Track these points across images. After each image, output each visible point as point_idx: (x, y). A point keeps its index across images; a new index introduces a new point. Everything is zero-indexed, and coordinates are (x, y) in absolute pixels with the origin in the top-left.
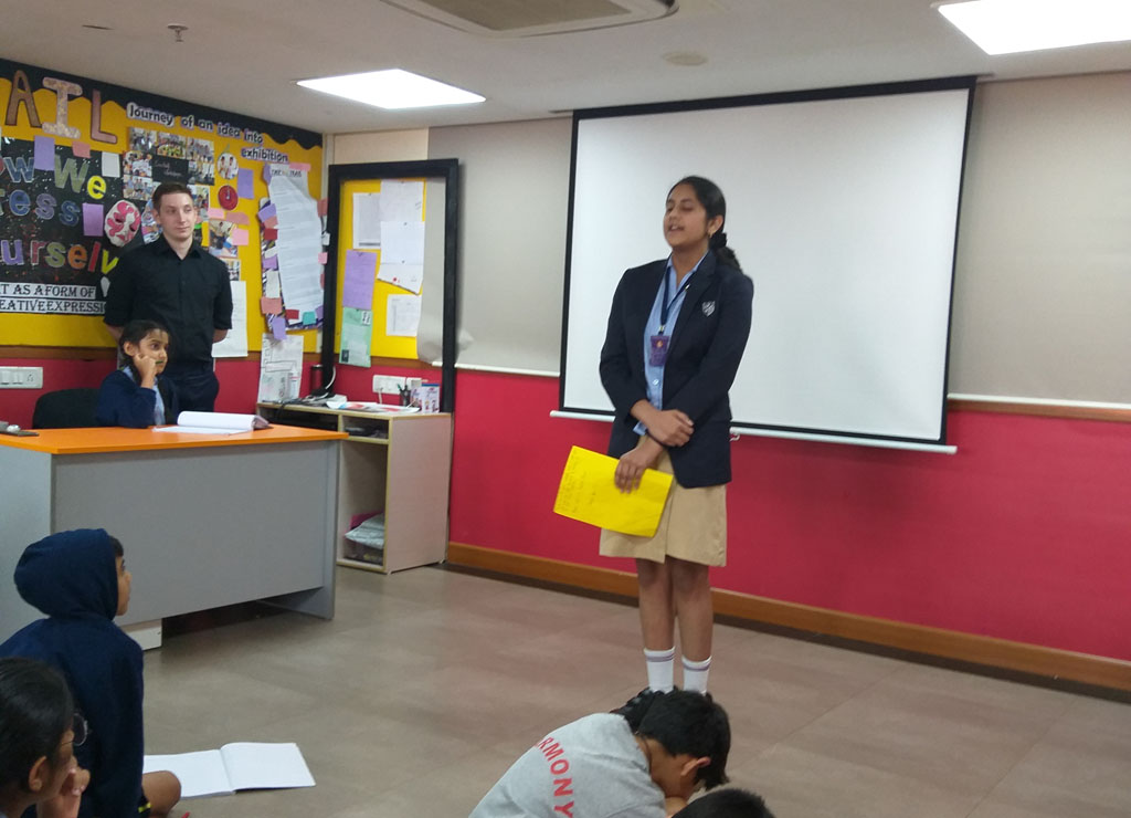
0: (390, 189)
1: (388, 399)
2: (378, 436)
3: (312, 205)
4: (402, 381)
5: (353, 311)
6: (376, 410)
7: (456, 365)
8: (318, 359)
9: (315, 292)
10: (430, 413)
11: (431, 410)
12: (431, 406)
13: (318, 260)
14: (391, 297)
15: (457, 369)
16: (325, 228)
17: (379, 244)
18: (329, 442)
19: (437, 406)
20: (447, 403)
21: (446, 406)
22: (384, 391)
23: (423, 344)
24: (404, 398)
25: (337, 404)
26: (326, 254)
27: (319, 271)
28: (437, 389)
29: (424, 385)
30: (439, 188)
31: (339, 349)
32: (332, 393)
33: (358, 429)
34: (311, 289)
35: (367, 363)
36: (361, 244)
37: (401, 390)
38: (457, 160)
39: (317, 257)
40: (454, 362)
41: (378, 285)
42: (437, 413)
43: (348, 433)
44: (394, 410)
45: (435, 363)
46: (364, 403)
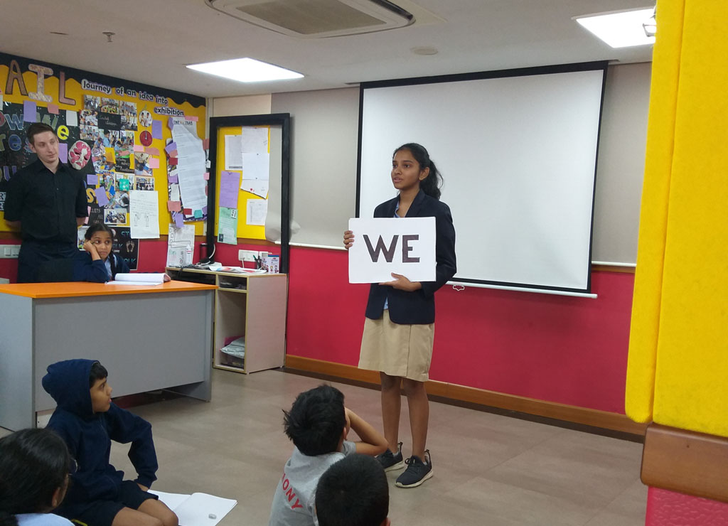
0: (248, 132)
1: (248, 265)
2: (241, 288)
3: (200, 143)
4: (256, 253)
5: (226, 209)
6: (240, 271)
7: (290, 243)
8: (205, 240)
9: (203, 198)
10: (274, 273)
11: (274, 272)
12: (274, 269)
13: (203, 178)
14: (249, 200)
15: (290, 246)
16: (208, 157)
17: (241, 167)
18: (206, 292)
19: (278, 269)
20: (284, 267)
21: (283, 269)
22: (245, 260)
23: (269, 230)
24: (258, 264)
25: (216, 268)
26: (208, 173)
27: (204, 185)
28: (278, 258)
29: (269, 256)
30: (278, 132)
31: (217, 234)
32: (212, 261)
33: (228, 284)
34: (199, 196)
35: (234, 242)
36: (230, 167)
37: (255, 259)
38: (289, 114)
39: (203, 175)
40: (288, 241)
41: (241, 193)
42: (278, 273)
43: (222, 286)
44: (251, 272)
45: (276, 242)
46: (232, 268)
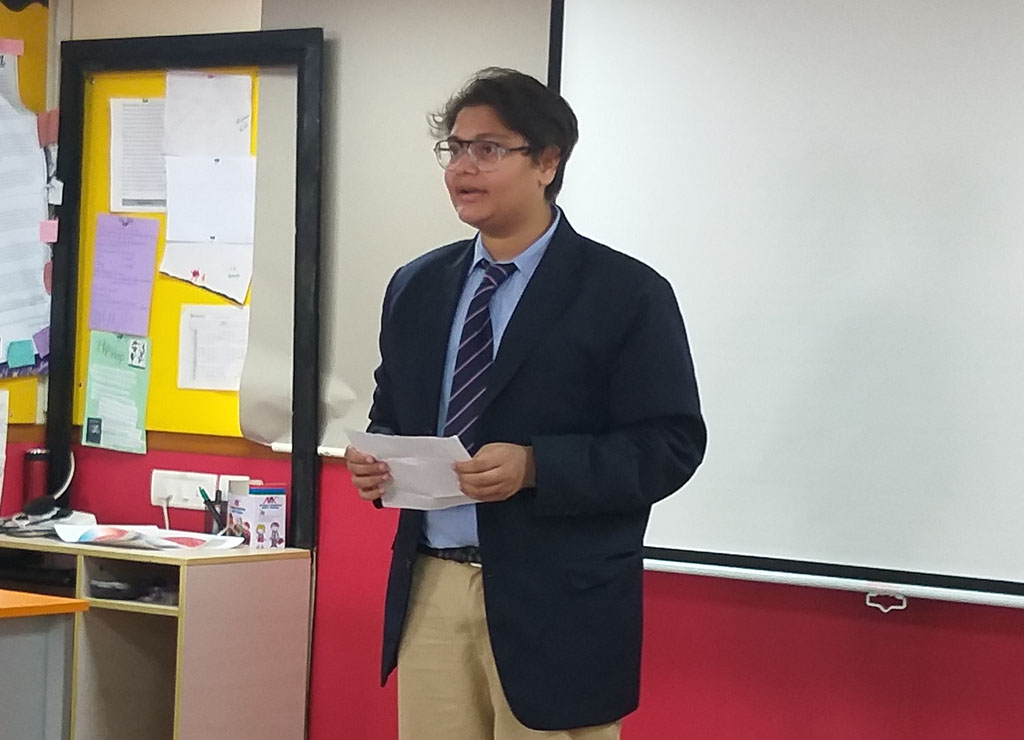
0: (185, 88)
1: (182, 519)
2: (158, 600)
3: (26, 125)
4: (210, 482)
5: (111, 338)
6: (155, 543)
7: (321, 450)
8: (39, 436)
9: (34, 301)
10: (267, 549)
11: (268, 543)
12: (268, 535)
13: (37, 237)
14: (187, 309)
15: (321, 456)
16: (54, 169)
17: (163, 202)
18: (44, 621)
19: (282, 535)
20: (302, 528)
21: (299, 535)
22: (173, 503)
23: (253, 406)
24: (213, 517)
25: (77, 531)
26: (56, 223)
27: (40, 258)
28: (281, 499)
29: (254, 491)
30: (284, 88)
31: (81, 419)
32: (66, 507)
33: (117, 585)
34: (26, 295)
35: (136, 444)
36: (126, 202)
37: (207, 501)
38: (320, 31)
39: (36, 229)
40: (317, 444)
41: (162, 285)
42: (281, 548)
43: (95, 592)
44: (192, 543)
45: (276, 446)
46: (131, 530)
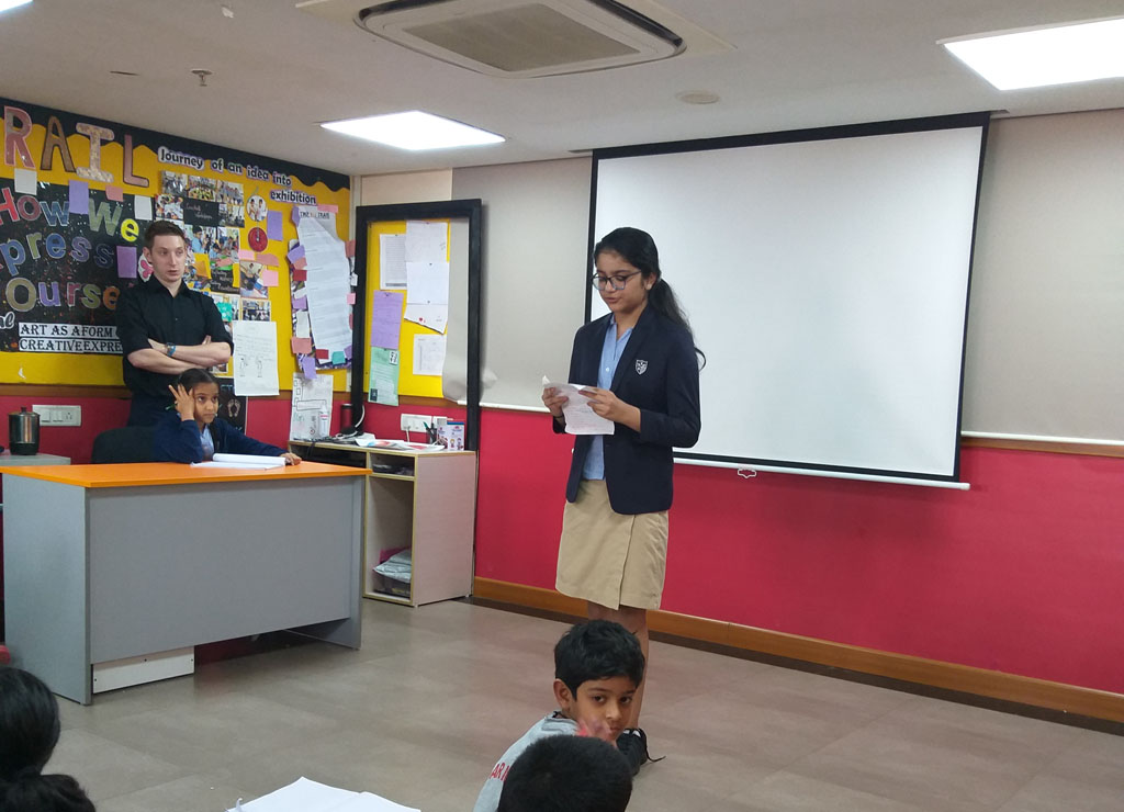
0: (416, 229)
1: (415, 437)
2: (405, 474)
3: (340, 247)
4: (429, 419)
5: (381, 350)
6: (403, 448)
7: (481, 404)
8: (348, 398)
9: (345, 332)
10: (455, 450)
11: (456, 448)
12: (456, 444)
13: (347, 301)
14: (417, 336)
15: (481, 408)
16: (353, 269)
17: (405, 285)
18: (352, 478)
19: (463, 444)
20: (472, 441)
21: (470, 445)
22: (411, 429)
23: (448, 382)
24: (431, 436)
25: (366, 441)
26: (354, 295)
27: (347, 312)
28: (462, 427)
29: (448, 423)
30: (462, 229)
31: (367, 390)
32: (361, 430)
33: (386, 466)
34: (340, 329)
35: (394, 402)
36: (387, 285)
37: (427, 428)
38: (479, 200)
39: (345, 298)
40: (479, 401)
41: (404, 325)
42: (462, 450)
43: (376, 470)
44: (420, 448)
45: (459, 402)
46: (392, 442)
